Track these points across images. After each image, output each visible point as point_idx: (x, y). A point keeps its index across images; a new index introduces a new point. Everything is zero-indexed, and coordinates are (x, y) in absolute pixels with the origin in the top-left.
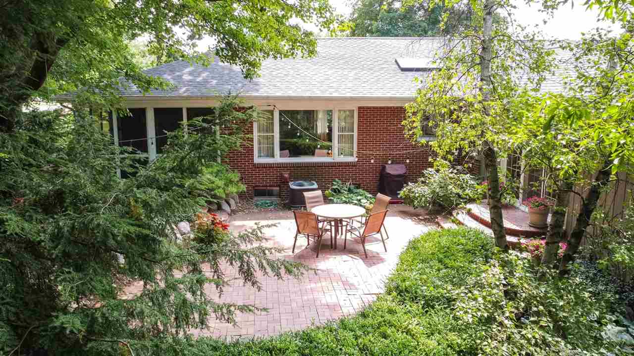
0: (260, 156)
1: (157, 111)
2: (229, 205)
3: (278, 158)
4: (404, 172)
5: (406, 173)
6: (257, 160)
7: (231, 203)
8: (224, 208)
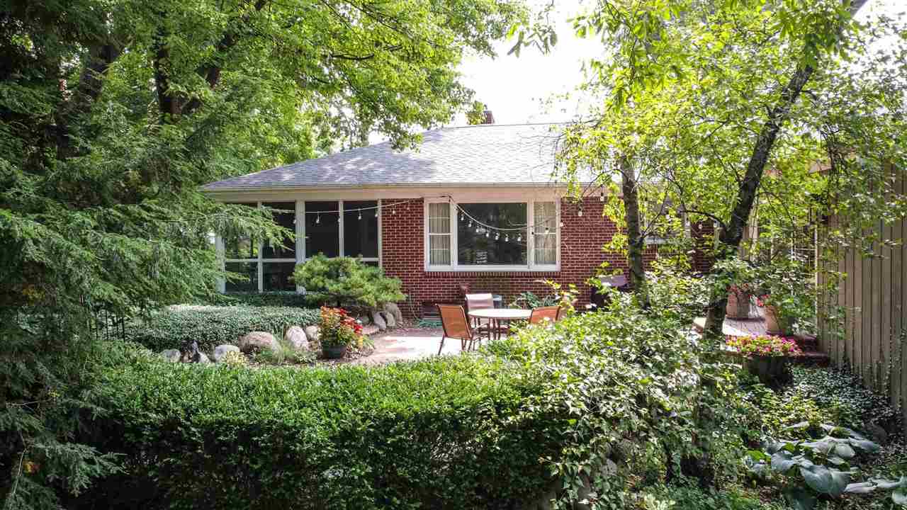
0: (432, 262)
1: (310, 206)
2: (386, 320)
3: (455, 267)
4: (623, 284)
5: (626, 285)
6: (428, 268)
7: (387, 317)
8: (377, 322)
